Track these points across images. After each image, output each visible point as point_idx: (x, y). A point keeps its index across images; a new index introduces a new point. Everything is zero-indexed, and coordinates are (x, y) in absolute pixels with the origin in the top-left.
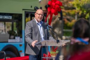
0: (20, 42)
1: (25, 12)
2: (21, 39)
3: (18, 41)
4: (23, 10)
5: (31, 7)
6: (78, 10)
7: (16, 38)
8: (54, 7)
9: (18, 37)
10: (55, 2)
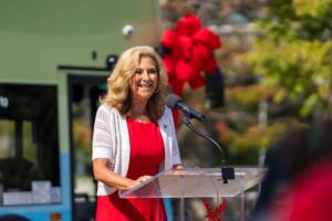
0: (52, 204)
1: (70, 78)
2: (57, 190)
3: (44, 201)
4: (61, 68)
5: (94, 55)
6: (268, 88)
7: (35, 185)
8: (187, 55)
9: (41, 183)
10: (190, 35)
